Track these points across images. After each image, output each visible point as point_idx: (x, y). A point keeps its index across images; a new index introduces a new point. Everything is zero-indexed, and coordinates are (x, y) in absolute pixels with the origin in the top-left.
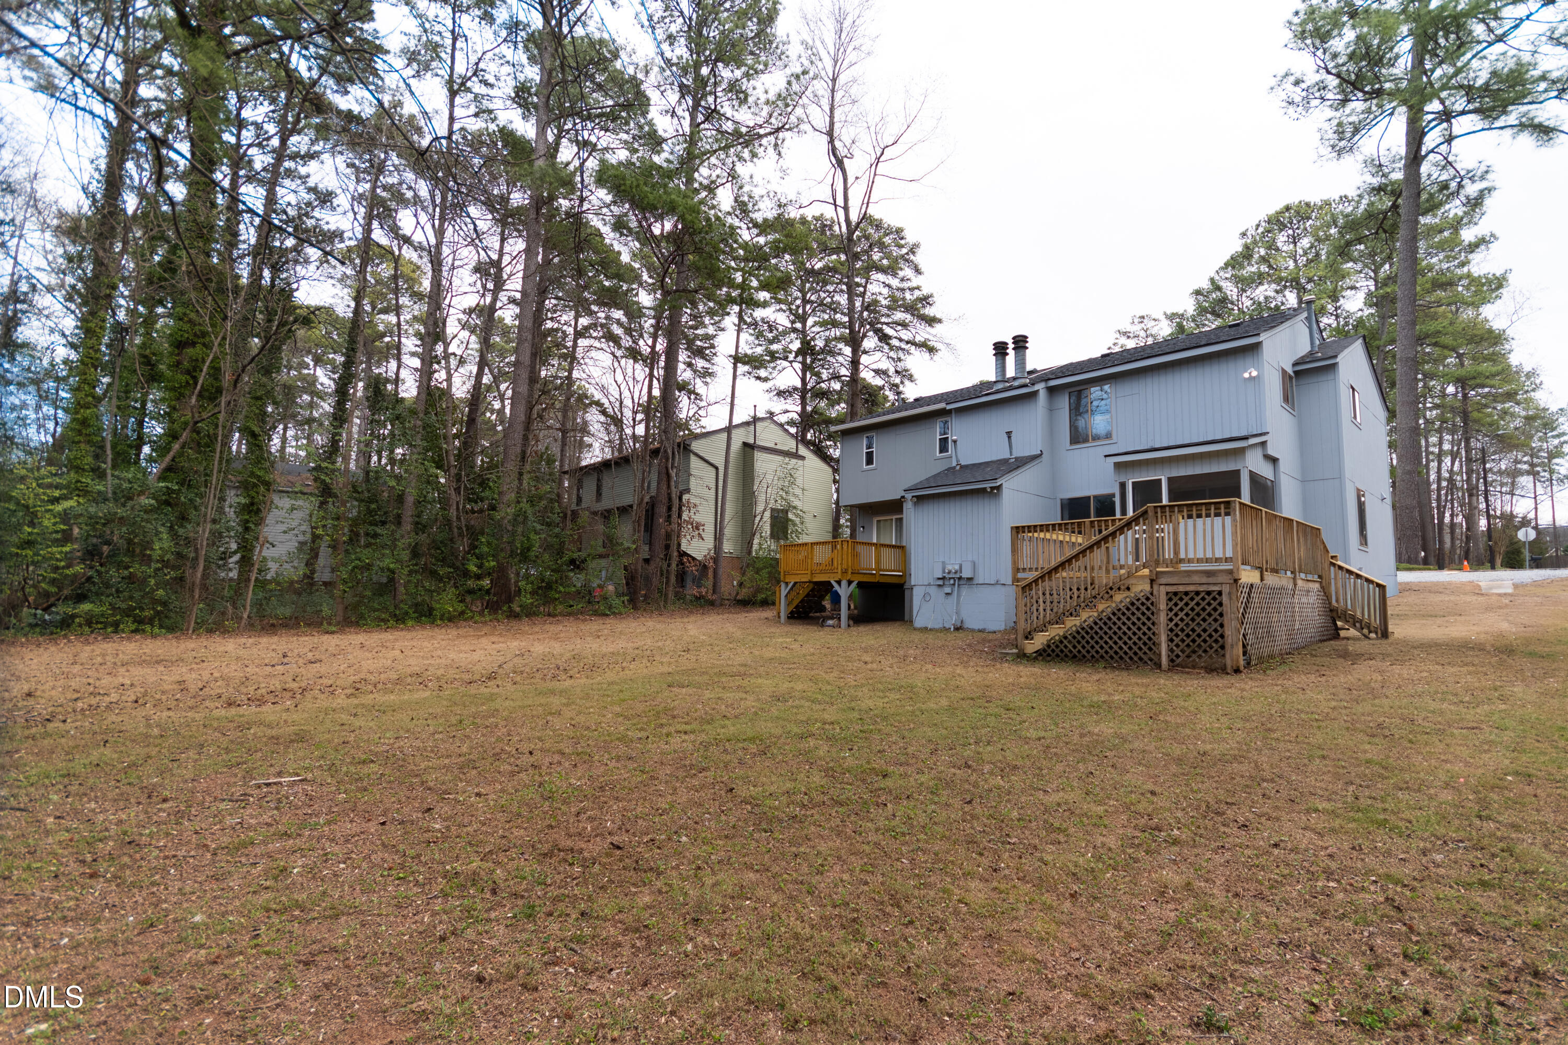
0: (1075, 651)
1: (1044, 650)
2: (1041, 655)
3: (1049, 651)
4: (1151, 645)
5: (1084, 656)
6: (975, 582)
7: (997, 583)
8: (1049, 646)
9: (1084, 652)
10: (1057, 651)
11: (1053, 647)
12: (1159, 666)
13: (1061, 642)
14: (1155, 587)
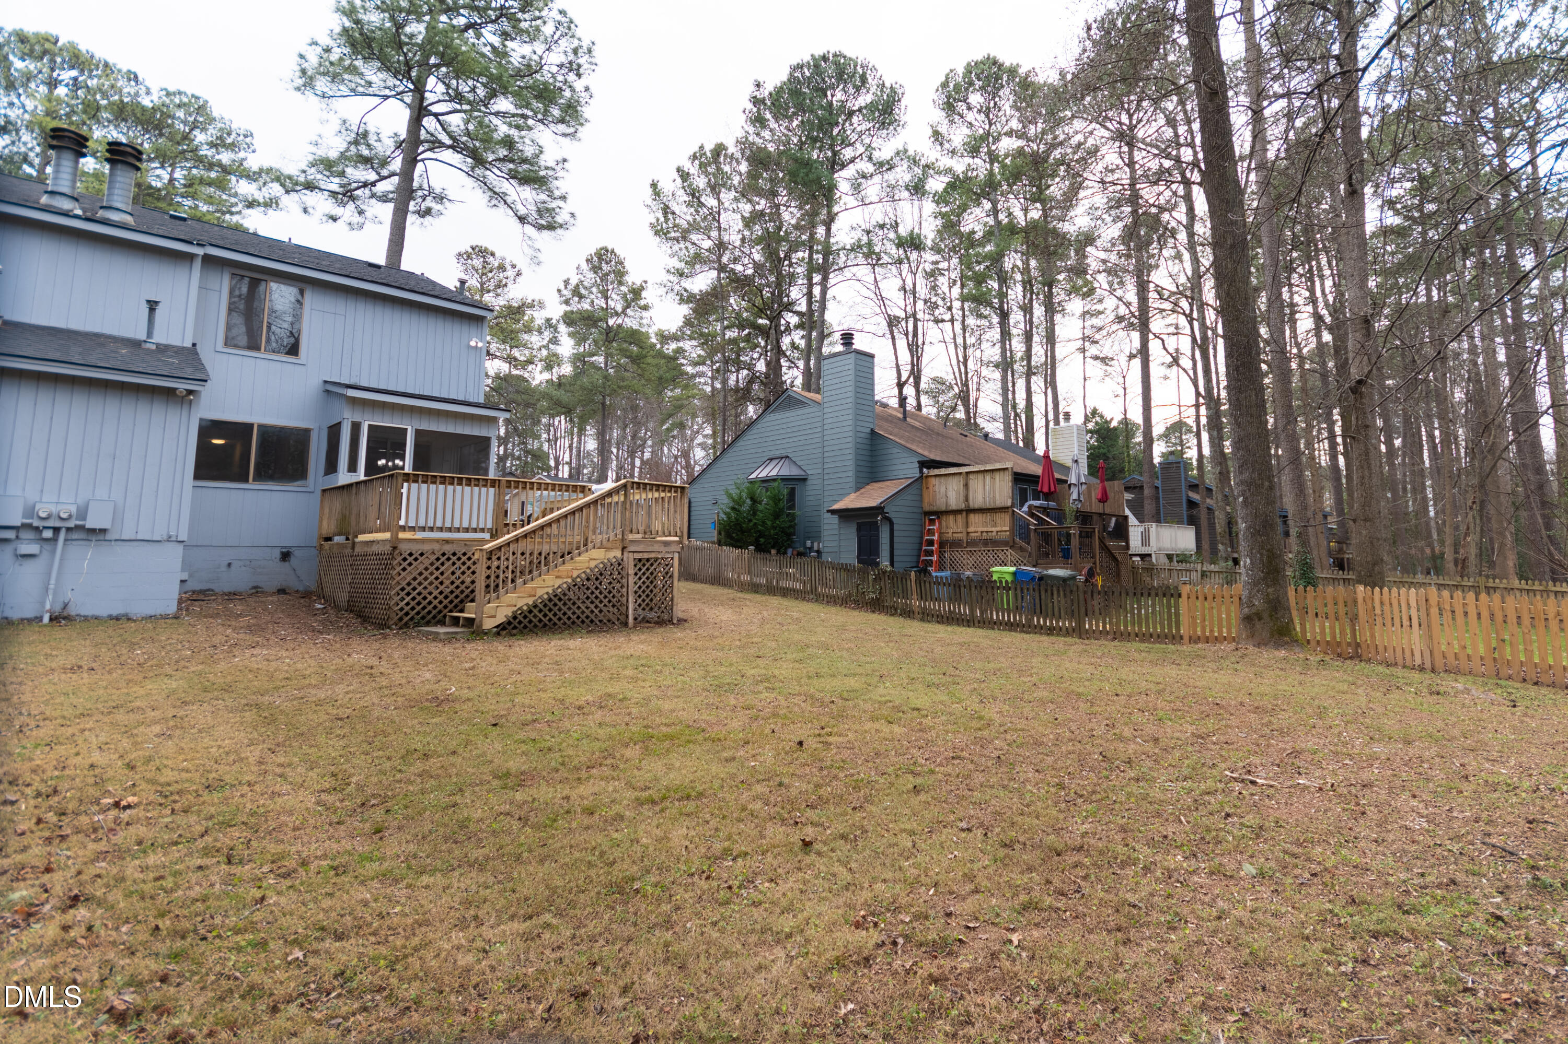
0: (545, 620)
1: (509, 623)
2: (504, 629)
3: (515, 623)
4: (620, 607)
5: (555, 624)
6: (108, 537)
7: (169, 540)
8: (515, 618)
9: (555, 619)
10: (526, 621)
11: (520, 618)
12: (626, 624)
13: (530, 612)
14: (626, 554)
